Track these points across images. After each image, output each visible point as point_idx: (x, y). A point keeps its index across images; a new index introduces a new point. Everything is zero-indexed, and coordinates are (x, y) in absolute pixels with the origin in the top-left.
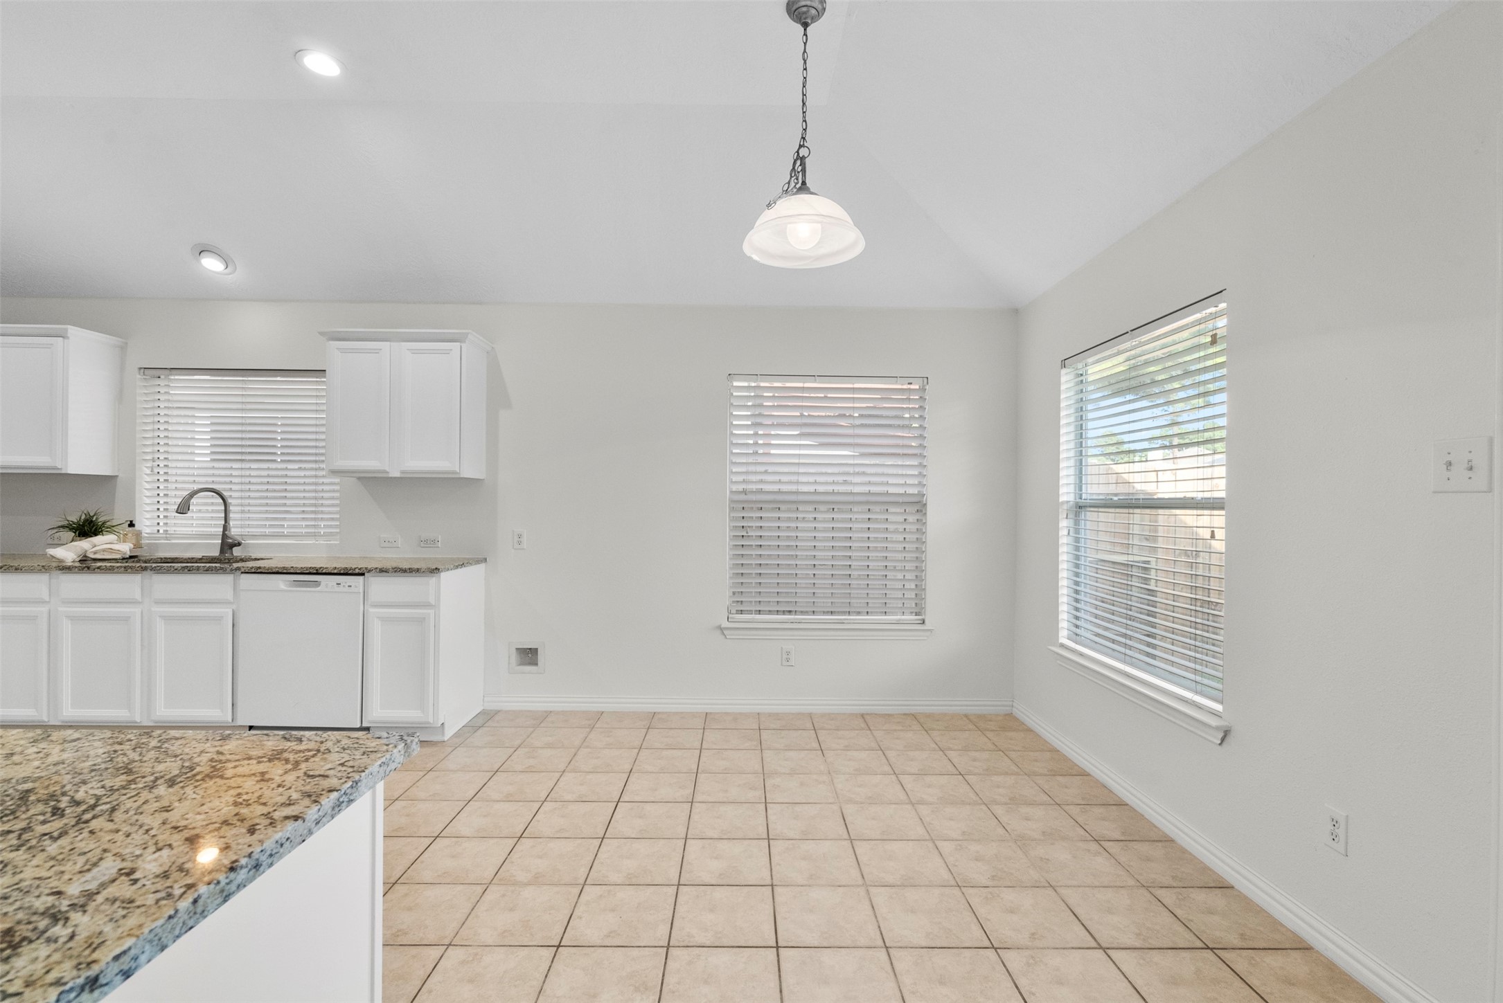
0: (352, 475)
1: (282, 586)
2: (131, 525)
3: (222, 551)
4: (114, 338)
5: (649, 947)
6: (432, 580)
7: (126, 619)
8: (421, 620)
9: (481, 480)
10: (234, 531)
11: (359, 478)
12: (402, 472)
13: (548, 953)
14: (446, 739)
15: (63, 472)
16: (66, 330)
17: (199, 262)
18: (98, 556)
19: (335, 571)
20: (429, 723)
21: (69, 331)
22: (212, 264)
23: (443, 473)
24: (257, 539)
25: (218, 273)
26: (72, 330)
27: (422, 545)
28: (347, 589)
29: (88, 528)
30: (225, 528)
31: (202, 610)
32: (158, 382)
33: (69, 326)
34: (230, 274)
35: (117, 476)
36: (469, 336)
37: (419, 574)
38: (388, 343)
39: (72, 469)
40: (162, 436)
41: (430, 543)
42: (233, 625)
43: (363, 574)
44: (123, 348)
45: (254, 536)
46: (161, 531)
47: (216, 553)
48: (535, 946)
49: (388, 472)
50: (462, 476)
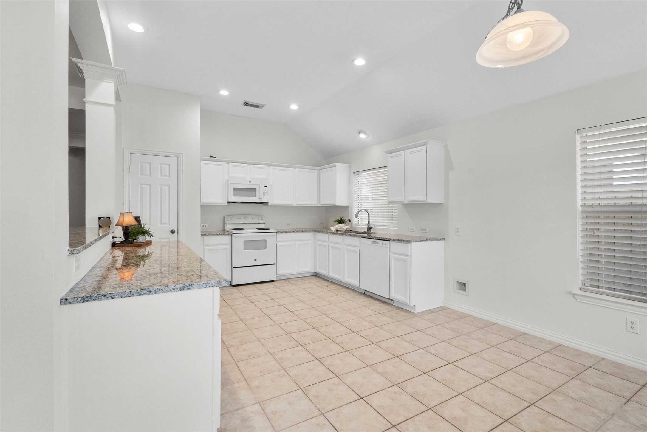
0: (400, 203)
1: (370, 243)
2: (350, 221)
3: (368, 230)
4: (346, 164)
5: (388, 421)
6: (409, 245)
7: (339, 249)
8: (405, 261)
9: (442, 203)
10: (372, 224)
11: (403, 204)
12: (408, 201)
13: (357, 397)
14: (416, 312)
15: (336, 205)
16: (335, 164)
17: (359, 135)
18: (340, 230)
19: (381, 239)
20: (408, 303)
21: (336, 165)
22: (362, 136)
23: (416, 201)
24: (380, 227)
25: (364, 138)
26: (337, 164)
27: (422, 231)
28: (384, 246)
29: (341, 221)
30: (369, 222)
31: (356, 249)
32: (358, 176)
33: (336, 163)
34: (368, 138)
35: (349, 206)
36: (429, 142)
37: (404, 242)
38: (403, 151)
39: (337, 205)
40: (360, 195)
41: (424, 230)
42: (360, 255)
43: (389, 241)
44: (350, 167)
45: (378, 225)
46: (359, 223)
47: (366, 231)
48: (356, 393)
49: (404, 202)
50: (427, 202)
